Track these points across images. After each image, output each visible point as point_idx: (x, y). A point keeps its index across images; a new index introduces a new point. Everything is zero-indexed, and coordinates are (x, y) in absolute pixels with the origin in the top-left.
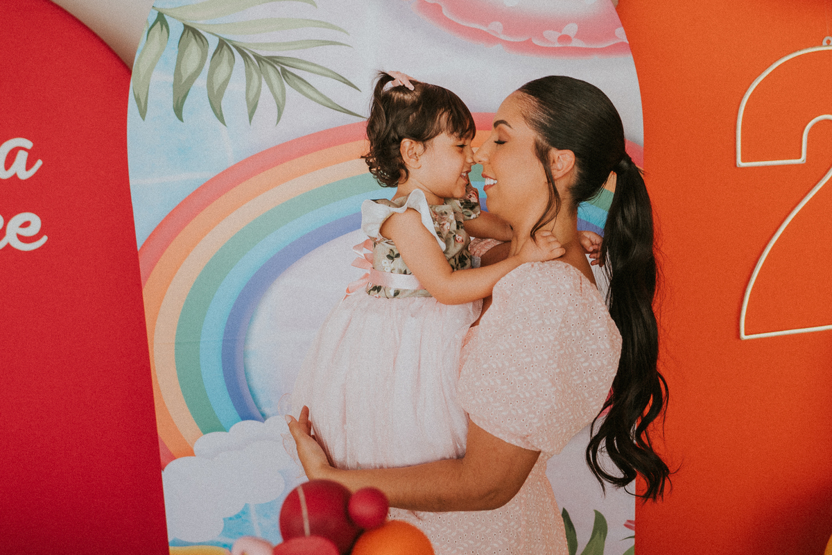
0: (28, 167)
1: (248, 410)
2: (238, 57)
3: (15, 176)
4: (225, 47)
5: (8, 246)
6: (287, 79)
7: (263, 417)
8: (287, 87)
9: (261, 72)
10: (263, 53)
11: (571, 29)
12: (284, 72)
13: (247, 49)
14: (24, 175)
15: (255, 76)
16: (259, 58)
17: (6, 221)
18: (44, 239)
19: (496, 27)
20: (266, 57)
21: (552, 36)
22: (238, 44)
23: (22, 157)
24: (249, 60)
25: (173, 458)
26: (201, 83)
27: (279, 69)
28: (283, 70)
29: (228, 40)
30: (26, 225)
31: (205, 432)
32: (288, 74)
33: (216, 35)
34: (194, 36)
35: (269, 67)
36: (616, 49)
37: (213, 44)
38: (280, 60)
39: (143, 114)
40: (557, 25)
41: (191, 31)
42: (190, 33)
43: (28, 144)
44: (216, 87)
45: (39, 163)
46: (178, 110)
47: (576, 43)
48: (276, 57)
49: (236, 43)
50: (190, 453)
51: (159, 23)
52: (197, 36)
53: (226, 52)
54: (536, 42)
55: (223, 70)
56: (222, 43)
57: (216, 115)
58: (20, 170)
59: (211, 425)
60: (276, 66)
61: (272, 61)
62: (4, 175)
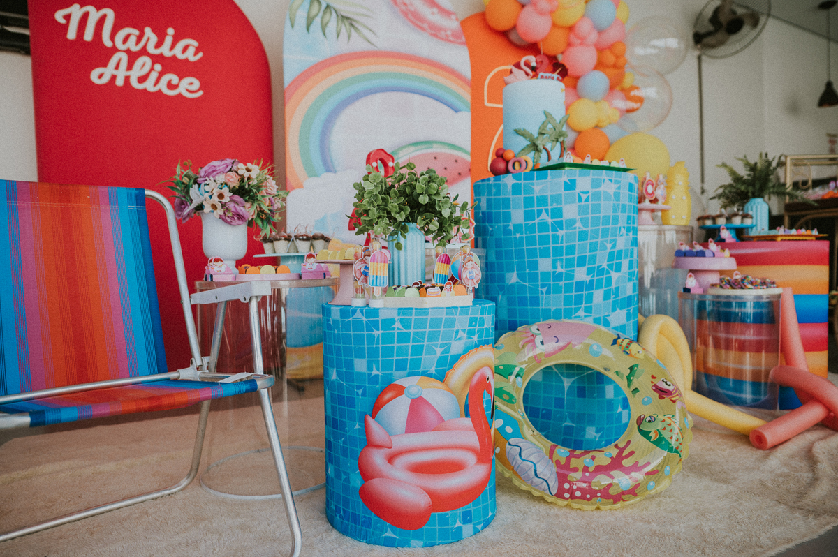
0: (196, 54)
1: (329, 168)
2: (334, 14)
3: (187, 58)
5: (180, 95)
6: (352, 27)
7: (335, 172)
9: (342, 21)
10: (345, 14)
11: (449, 33)
12: (351, 25)
13: (337, 11)
14: (193, 59)
15: (340, 22)
16: (342, 16)
17: (181, 79)
18: (201, 93)
19: (425, 26)
21: (443, 34)
22: (334, 8)
23: (191, 50)
24: (338, 16)
25: (294, 189)
26: (318, 20)
28: (351, 23)
29: (331, 6)
30: (191, 84)
31: (310, 176)
33: (326, 2)
36: (461, 43)
37: (324, 6)
39: (292, 26)
40: (445, 30)
43: (196, 44)
44: (324, 23)
45: (200, 55)
46: (308, 28)
47: (451, 39)
48: (349, 17)
50: (301, 186)
53: (328, 10)
54: (438, 34)
55: (327, 16)
56: (328, 6)
57: (323, 34)
58: (191, 56)
59: (312, 173)
60: (348, 21)
61: (347, 18)
62: (181, 56)
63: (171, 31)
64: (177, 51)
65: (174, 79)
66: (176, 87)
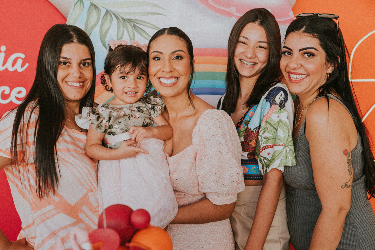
0: (22, 66)
2: (114, 19)
3: (16, 70)
4: (108, 13)
5: (11, 102)
6: (136, 29)
8: (136, 33)
9: (124, 25)
10: (126, 17)
13: (118, 15)
14: (20, 70)
15: (121, 27)
16: (123, 19)
17: (11, 90)
20: (126, 19)
22: (115, 13)
23: (20, 62)
24: (119, 20)
26: (97, 30)
27: (132, 25)
28: (134, 25)
29: (110, 11)
30: (20, 92)
32: (137, 27)
33: (105, 8)
34: (95, 8)
35: (128, 24)
37: (103, 12)
38: (133, 21)
41: (94, 6)
42: (93, 7)
43: (23, 56)
44: (103, 32)
45: (27, 65)
48: (131, 19)
49: (113, 12)
51: (79, 2)
52: (96, 8)
53: (109, 17)
55: (107, 24)
56: (107, 12)
57: (103, 44)
58: (19, 67)
60: (131, 23)
61: (130, 21)
62: (11, 69)
63: (3, 48)
64: (9, 66)
65: (7, 90)
66: (8, 96)
